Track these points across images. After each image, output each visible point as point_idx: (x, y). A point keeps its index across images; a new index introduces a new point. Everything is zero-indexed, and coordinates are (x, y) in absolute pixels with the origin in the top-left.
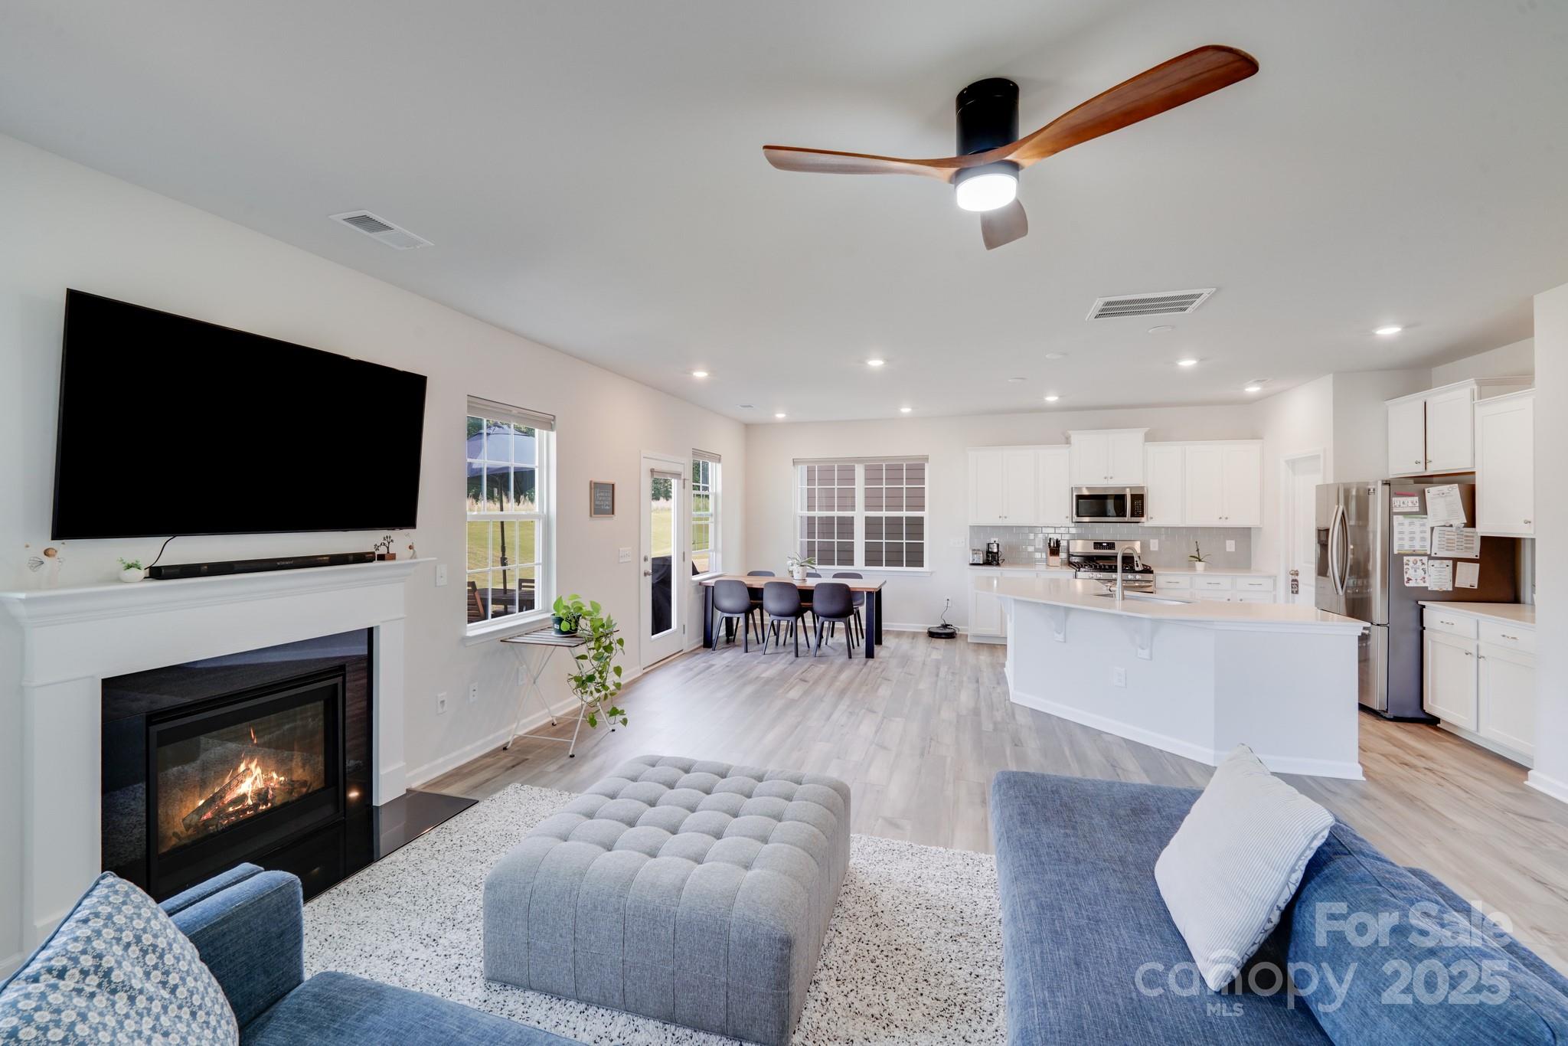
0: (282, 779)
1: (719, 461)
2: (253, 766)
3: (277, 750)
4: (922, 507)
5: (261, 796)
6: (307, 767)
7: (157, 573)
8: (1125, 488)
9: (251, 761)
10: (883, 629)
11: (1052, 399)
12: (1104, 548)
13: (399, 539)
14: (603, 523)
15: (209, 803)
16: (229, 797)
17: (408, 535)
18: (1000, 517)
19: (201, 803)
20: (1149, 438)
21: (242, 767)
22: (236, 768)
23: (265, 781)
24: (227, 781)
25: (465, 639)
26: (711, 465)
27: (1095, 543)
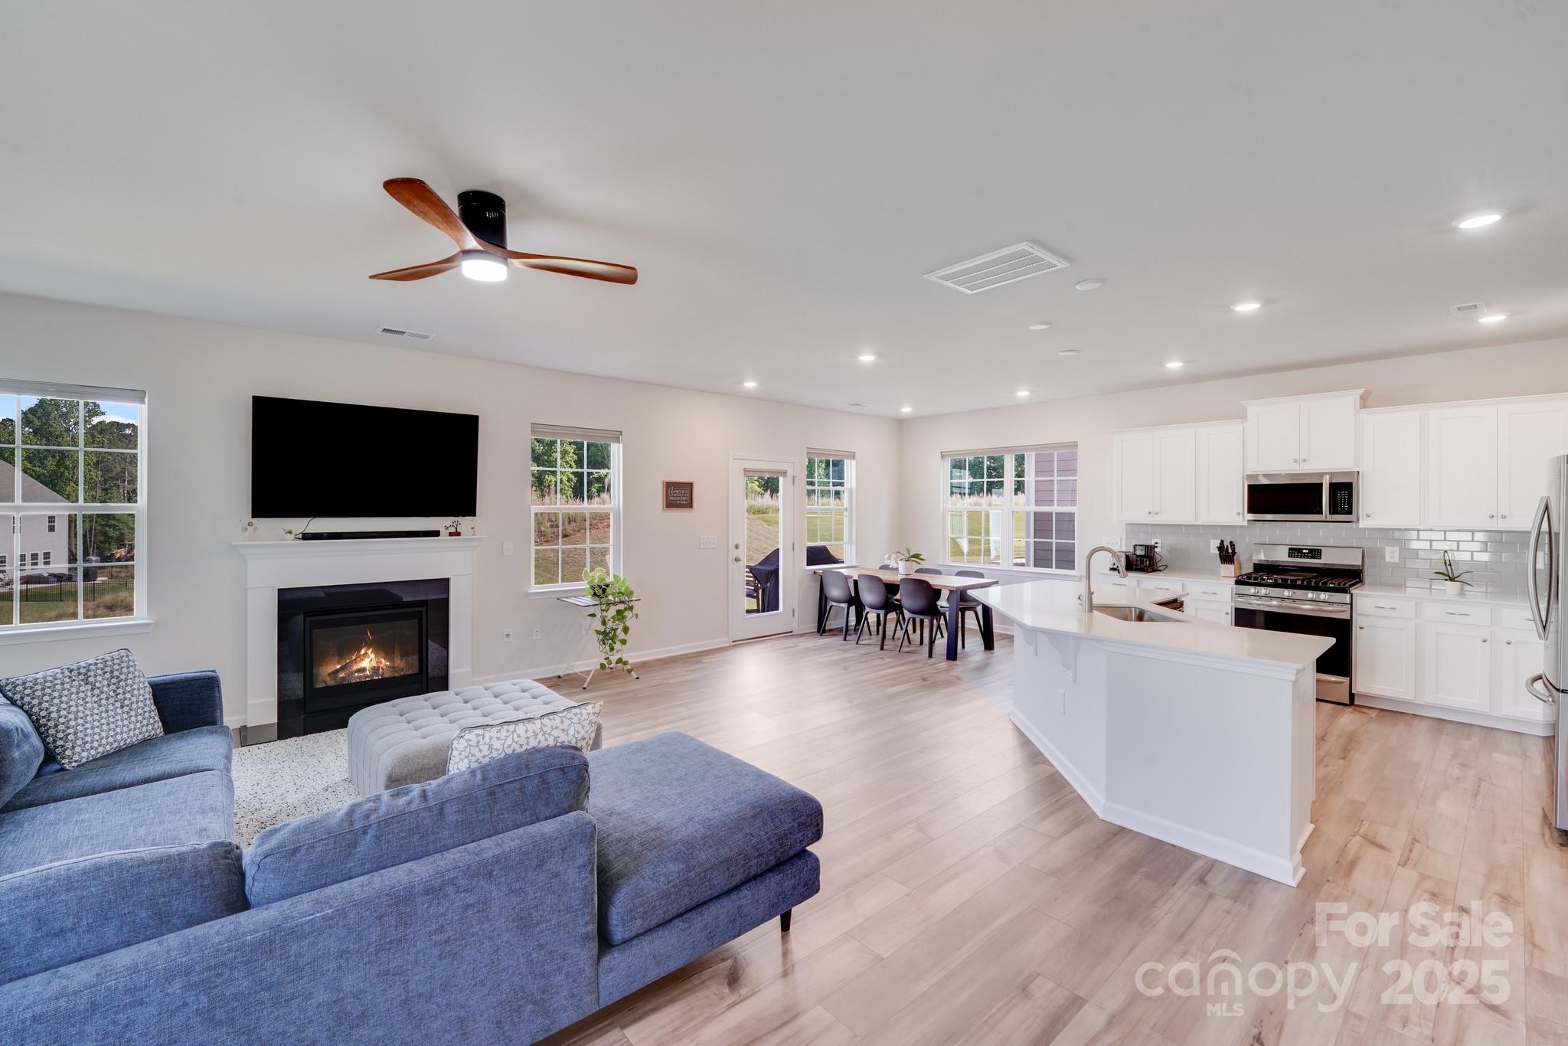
0: (388, 663)
1: (854, 457)
2: (369, 652)
3: (384, 647)
4: (1073, 502)
5: (375, 670)
6: (404, 661)
7: (307, 537)
8: (1322, 475)
9: (368, 649)
10: (994, 631)
11: (1175, 365)
12: (1304, 556)
13: (464, 523)
14: (678, 515)
15: (342, 669)
16: (355, 667)
17: (472, 520)
18: (1150, 513)
19: (339, 667)
20: (1365, 401)
21: (363, 651)
22: (359, 651)
23: (377, 662)
24: (354, 657)
25: (527, 595)
26: (847, 462)
27: (1290, 549)
